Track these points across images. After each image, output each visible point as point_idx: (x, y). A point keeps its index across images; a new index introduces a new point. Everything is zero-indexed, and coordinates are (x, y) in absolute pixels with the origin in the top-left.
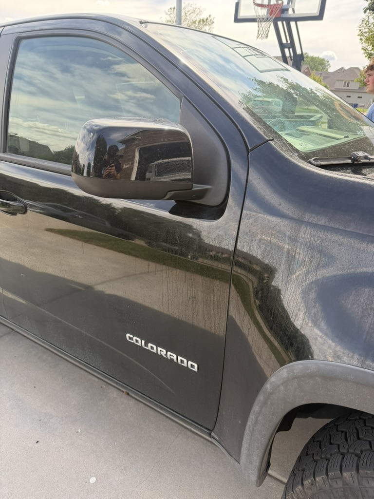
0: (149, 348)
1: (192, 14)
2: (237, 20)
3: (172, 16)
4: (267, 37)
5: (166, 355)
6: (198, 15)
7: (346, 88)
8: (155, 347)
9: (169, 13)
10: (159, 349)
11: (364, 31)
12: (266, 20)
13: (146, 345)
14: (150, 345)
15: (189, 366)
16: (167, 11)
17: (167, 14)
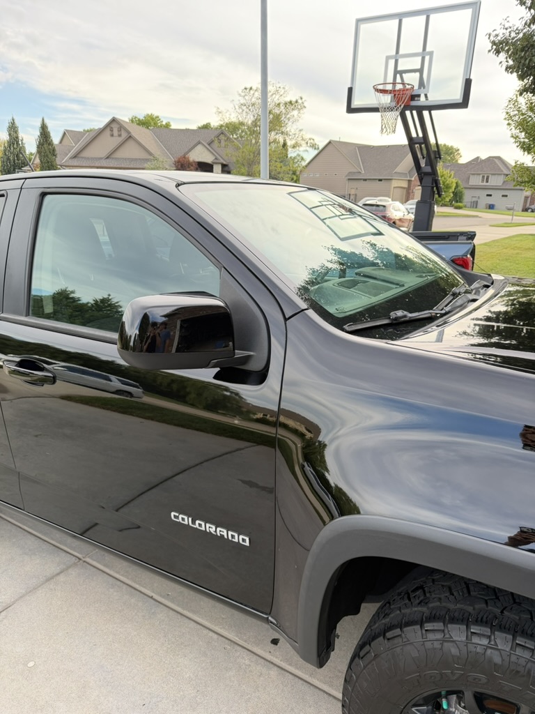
0: (197, 526)
1: (274, 96)
2: (350, 110)
3: (247, 98)
4: (394, 131)
5: (216, 531)
6: (282, 97)
7: (485, 183)
8: (203, 524)
9: (243, 94)
10: (208, 525)
11: (512, 114)
12: (391, 109)
13: (194, 522)
14: (197, 522)
15: (241, 541)
16: (240, 92)
17: (240, 95)
